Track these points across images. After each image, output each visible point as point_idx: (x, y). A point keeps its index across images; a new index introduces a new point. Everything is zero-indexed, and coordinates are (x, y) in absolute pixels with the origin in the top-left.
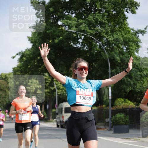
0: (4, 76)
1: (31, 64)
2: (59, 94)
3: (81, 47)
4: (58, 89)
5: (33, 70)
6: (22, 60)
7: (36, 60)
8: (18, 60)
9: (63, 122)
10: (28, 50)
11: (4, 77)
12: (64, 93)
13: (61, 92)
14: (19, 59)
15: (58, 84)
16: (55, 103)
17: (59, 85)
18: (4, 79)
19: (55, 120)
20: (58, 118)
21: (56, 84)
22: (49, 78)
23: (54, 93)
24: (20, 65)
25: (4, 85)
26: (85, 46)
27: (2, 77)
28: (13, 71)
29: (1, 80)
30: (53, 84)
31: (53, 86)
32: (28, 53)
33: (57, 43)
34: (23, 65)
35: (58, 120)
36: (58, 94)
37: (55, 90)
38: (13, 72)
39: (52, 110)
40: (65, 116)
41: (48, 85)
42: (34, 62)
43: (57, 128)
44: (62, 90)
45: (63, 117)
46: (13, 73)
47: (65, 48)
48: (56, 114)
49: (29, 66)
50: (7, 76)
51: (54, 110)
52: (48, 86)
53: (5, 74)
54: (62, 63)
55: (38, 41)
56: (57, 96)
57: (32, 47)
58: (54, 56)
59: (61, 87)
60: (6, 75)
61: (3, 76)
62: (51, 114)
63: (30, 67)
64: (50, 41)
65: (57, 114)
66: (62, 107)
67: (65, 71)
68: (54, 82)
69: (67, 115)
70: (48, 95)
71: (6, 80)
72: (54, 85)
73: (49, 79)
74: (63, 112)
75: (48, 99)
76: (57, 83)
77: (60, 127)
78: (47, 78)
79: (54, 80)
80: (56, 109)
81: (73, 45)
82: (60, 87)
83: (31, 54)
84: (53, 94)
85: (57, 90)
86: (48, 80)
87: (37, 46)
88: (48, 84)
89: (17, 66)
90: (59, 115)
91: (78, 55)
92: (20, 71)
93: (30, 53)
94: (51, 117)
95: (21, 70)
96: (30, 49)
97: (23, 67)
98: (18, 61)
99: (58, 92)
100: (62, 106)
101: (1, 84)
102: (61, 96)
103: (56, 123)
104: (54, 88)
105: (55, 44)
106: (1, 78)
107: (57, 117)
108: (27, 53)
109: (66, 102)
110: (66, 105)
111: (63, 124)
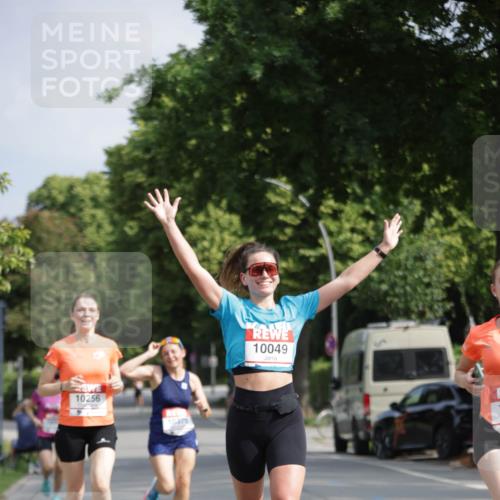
0: (61, 192)
1: (202, 131)
3: (459, 39)
4: (342, 256)
5: (211, 162)
6: (154, 108)
7: (226, 111)
8: (132, 111)
9: (367, 423)
10: (182, 57)
11: (61, 199)
14: (136, 103)
15: (340, 232)
16: (327, 329)
17: (347, 235)
18: (64, 207)
19: (324, 413)
20: (339, 405)
21: (330, 234)
22: (293, 202)
24: (144, 134)
25: (60, 235)
26: (476, 35)
27: (49, 197)
28: (108, 163)
29: (46, 214)
30: (312, 232)
31: (314, 243)
32: (186, 72)
33: (337, 20)
34: (163, 138)
35: (342, 416)
37: (323, 260)
38: (106, 169)
39: (310, 366)
40: (379, 395)
41: (291, 239)
42: (219, 120)
43: (337, 457)
45: (366, 400)
46: (106, 177)
47: (375, 48)
48: (333, 385)
49: (193, 142)
50: (78, 190)
51: (319, 366)
52: (290, 245)
53: (66, 179)
54: (362, 121)
55: (234, 9)
57: (207, 42)
58: (319, 89)
60: (71, 187)
61: (55, 193)
62: (306, 383)
63: (197, 147)
64: (300, 11)
65: (338, 385)
66: (363, 348)
67: (379, 167)
68: (321, 224)
69: (386, 390)
71: (72, 210)
72: (319, 234)
73: (294, 208)
74: (369, 373)
76: (333, 226)
77: (351, 448)
78: (283, 201)
79: (323, 213)
80: (329, 359)
81: (417, 32)
82: (350, 250)
83: (201, 78)
85: (334, 264)
86: (289, 212)
87: (230, 35)
88: (289, 231)
89: (131, 141)
90: (347, 392)
91: (442, 81)
92: (145, 167)
93: (196, 71)
94: (306, 398)
95: (152, 161)
96: (197, 50)
97: (159, 144)
98: (133, 115)
100: (360, 341)
101: (49, 232)
102: (355, 294)
103: (328, 432)
104: (323, 251)
105: (323, 23)
106: (48, 203)
107: (334, 402)
108: (178, 74)
109: (384, 324)
110: (384, 341)
111: (368, 435)
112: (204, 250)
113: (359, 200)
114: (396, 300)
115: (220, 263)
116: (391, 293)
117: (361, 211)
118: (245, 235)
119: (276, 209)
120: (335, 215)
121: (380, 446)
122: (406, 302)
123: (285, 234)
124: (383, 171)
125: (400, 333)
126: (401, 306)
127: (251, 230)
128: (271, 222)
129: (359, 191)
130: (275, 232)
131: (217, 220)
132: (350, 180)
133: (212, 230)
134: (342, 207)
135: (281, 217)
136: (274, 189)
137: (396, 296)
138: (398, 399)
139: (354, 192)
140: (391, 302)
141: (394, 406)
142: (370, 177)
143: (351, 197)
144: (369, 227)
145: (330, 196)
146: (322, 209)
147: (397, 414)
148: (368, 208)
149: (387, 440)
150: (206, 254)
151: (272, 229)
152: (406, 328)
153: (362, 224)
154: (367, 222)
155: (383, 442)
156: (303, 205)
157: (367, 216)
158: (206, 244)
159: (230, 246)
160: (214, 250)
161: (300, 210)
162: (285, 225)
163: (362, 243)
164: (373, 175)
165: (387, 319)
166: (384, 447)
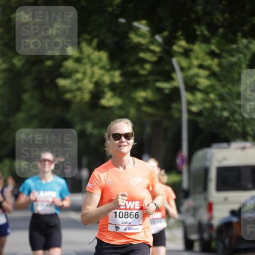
2: (194, 109)
4: (192, 87)
9: (210, 226)
12: (214, 107)
13: (204, 101)
15: (189, 68)
16: (178, 147)
17: (195, 70)
20: (188, 210)
21: (182, 69)
22: (153, 42)
23: (174, 105)
30: (167, 68)
31: (168, 77)
35: (190, 221)
36: (190, 112)
37: (176, 92)
40: (220, 204)
41: (150, 73)
44: (205, 92)
45: (210, 207)
48: (182, 195)
52: (151, 78)
56: (185, 117)
59: (204, 82)
65: (187, 194)
66: (207, 164)
67: (222, 13)
68: (174, 61)
69: (226, 199)
70: (150, 115)
72: (173, 70)
73: (153, 47)
74: (212, 185)
75: (148, 130)
76: (184, 63)
77: (197, 247)
78: (143, 41)
80: (180, 172)
82: (197, 83)
84: (169, 108)
85: (185, 96)
86: (148, 50)
88: (148, 67)
90: (194, 200)
99: (189, 103)
100: (205, 158)
102: (200, 119)
104: (175, 84)
109: (225, 145)
110: (225, 159)
111: (211, 236)
112: (78, 81)
113: (206, 40)
114: (235, 125)
115: (91, 92)
116: (231, 118)
117: (207, 50)
118: (112, 69)
119: (138, 47)
120: (186, 53)
121: (221, 246)
122: (244, 127)
123: (144, 69)
124: (227, 16)
125: (239, 152)
126: (239, 130)
127: (117, 65)
128: (133, 59)
129: (206, 33)
130: (137, 68)
131: (88, 56)
132: (199, 24)
133: (84, 64)
134: (191, 46)
135: (142, 55)
136: (136, 30)
137: (236, 121)
138: (236, 207)
139: (203, 35)
140: (231, 127)
141: (233, 213)
142: (215, 21)
143: (200, 38)
144: (214, 63)
145: (182, 37)
146: (175, 48)
147: (235, 219)
148: (213, 47)
149: (227, 241)
150: (80, 85)
151: (134, 64)
152: (243, 148)
153: (209, 62)
154: (212, 60)
155: (223, 241)
156: (159, 45)
157: (212, 54)
158: (79, 76)
159: (99, 79)
160: (86, 81)
161: (157, 49)
162: (145, 61)
163: (208, 77)
164: (218, 19)
165: (228, 141)
166: (225, 247)
